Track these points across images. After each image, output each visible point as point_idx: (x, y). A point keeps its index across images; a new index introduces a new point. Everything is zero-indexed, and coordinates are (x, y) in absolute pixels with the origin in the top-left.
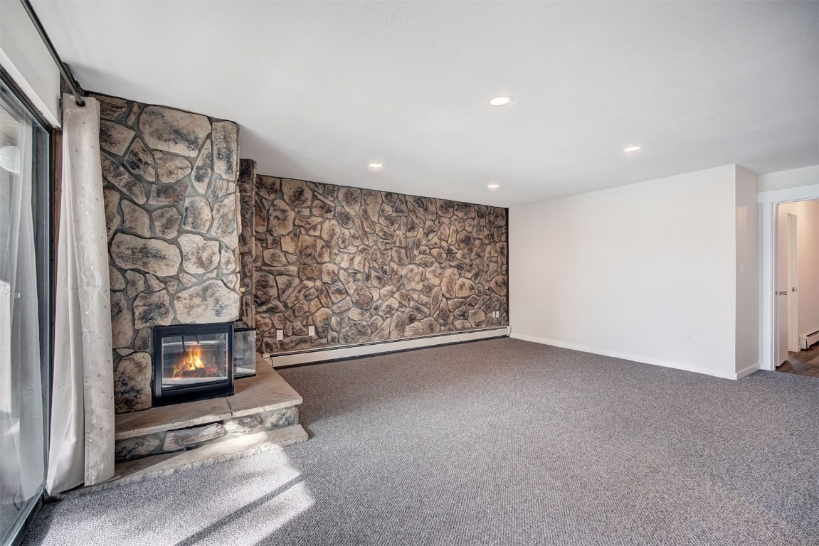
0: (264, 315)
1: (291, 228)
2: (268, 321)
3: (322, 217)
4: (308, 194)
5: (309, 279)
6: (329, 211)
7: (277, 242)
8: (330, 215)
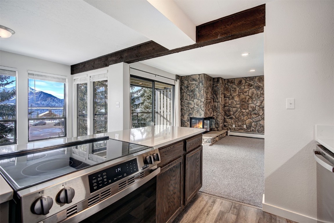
0: (229, 119)
1: (238, 93)
2: (230, 121)
3: (249, 88)
4: (243, 81)
5: (244, 109)
6: (252, 86)
7: (233, 98)
8: (252, 87)
